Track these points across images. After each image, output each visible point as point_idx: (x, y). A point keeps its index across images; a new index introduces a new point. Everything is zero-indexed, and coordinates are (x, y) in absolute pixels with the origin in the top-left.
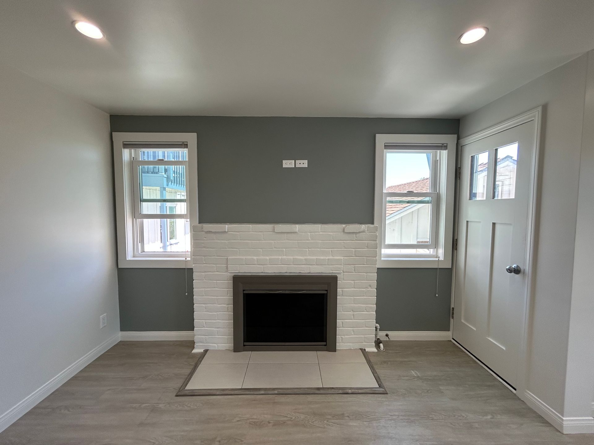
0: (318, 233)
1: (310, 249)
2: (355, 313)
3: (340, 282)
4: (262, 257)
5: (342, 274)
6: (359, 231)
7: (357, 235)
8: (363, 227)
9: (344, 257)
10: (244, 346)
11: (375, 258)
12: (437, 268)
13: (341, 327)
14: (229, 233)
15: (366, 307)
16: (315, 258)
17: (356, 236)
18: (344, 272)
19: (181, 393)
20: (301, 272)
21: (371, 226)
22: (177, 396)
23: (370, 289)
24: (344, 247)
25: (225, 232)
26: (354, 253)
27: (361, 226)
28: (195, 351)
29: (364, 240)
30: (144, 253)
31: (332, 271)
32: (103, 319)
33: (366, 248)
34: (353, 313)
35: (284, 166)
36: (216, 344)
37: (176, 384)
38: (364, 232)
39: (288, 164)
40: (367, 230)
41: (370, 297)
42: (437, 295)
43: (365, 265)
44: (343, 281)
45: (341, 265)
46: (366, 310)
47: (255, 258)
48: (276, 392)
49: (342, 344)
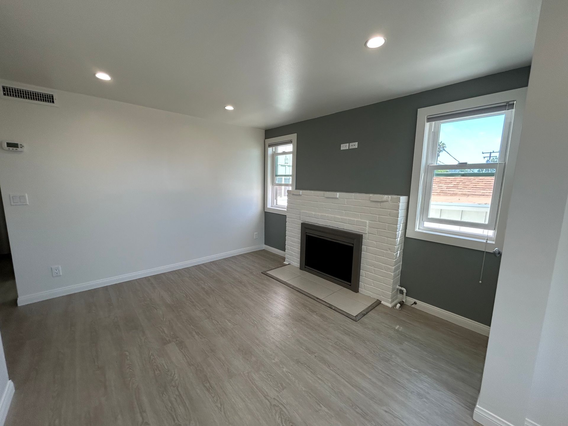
0: (352, 200)
1: (346, 212)
2: (375, 269)
3: (365, 240)
4: (317, 213)
5: (367, 234)
6: (382, 200)
7: (382, 204)
8: (385, 197)
9: (370, 221)
10: (305, 267)
11: (395, 226)
12: (484, 251)
13: (364, 277)
14: (302, 195)
15: (386, 266)
16: (348, 218)
17: (380, 205)
18: (369, 233)
19: (264, 273)
20: (339, 227)
21: (394, 197)
22: (262, 273)
23: (390, 252)
24: (370, 212)
25: (300, 195)
26: (378, 219)
27: (383, 196)
28: (284, 263)
29: (387, 208)
30: (277, 205)
31: (359, 230)
32: (256, 234)
33: (389, 215)
34: (374, 268)
35: (342, 149)
36: (294, 262)
37: (265, 269)
38: (387, 201)
39: (344, 147)
40: (391, 200)
41: (389, 259)
42: (480, 282)
43: (386, 230)
44: (368, 240)
45: (365, 227)
46: (385, 269)
47: (313, 213)
48: (297, 290)
49: (363, 290)
